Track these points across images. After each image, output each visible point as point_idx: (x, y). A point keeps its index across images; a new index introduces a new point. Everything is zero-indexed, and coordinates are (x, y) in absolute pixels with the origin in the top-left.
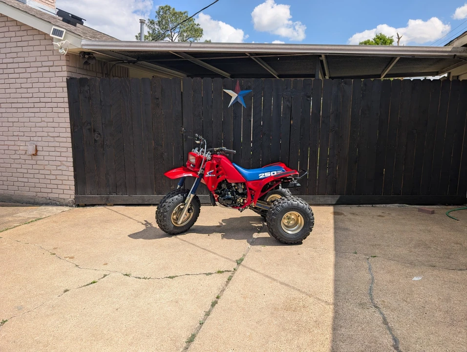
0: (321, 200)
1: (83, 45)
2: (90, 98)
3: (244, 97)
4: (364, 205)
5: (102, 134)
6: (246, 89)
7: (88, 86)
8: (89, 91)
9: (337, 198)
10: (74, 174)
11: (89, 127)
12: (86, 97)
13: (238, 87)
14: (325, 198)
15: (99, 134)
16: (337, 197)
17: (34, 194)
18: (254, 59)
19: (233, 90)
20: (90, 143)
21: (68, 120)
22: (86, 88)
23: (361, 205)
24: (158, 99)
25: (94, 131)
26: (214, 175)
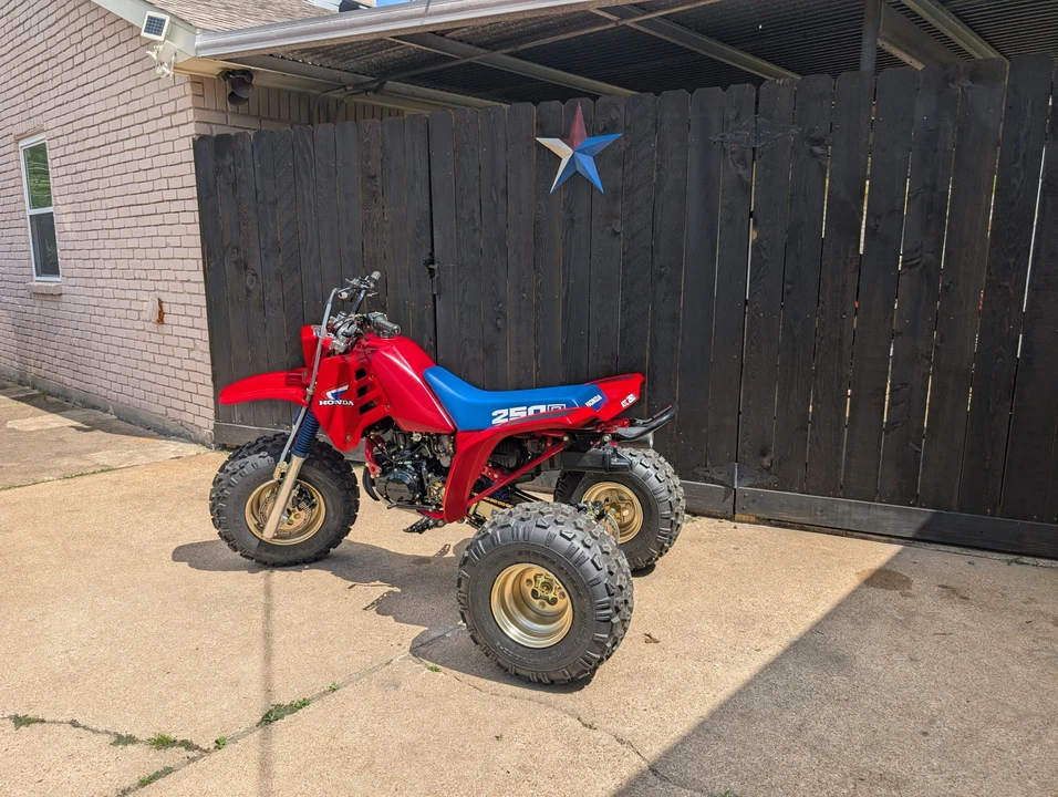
0: (855, 516)
1: (198, 49)
2: (235, 185)
3: (597, 159)
4: (1042, 562)
5: (260, 275)
6: (605, 131)
7: (233, 154)
8: (232, 168)
9: (922, 520)
10: (213, 371)
11: (235, 257)
12: (228, 184)
13: (579, 127)
14: (872, 511)
15: (255, 275)
16: (922, 514)
17: (162, 410)
18: (636, 27)
19: (566, 137)
20: (238, 298)
21: (197, 241)
22: (229, 160)
23: (1026, 560)
24: (374, 177)
25: (246, 267)
26: (351, 403)
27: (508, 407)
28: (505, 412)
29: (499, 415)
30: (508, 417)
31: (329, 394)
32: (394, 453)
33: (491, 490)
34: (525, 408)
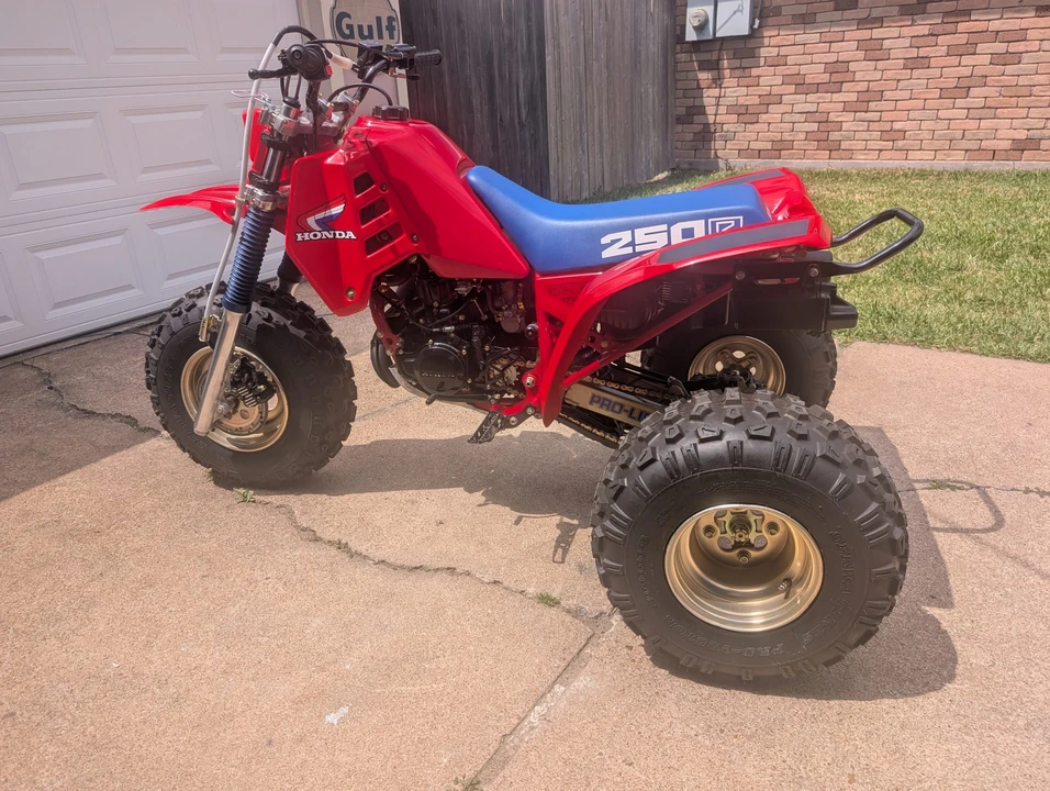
26: (351, 235)
27: (632, 227)
28: (626, 236)
29: (614, 242)
30: (632, 244)
31: (311, 221)
32: (421, 315)
33: (598, 364)
34: (664, 227)
